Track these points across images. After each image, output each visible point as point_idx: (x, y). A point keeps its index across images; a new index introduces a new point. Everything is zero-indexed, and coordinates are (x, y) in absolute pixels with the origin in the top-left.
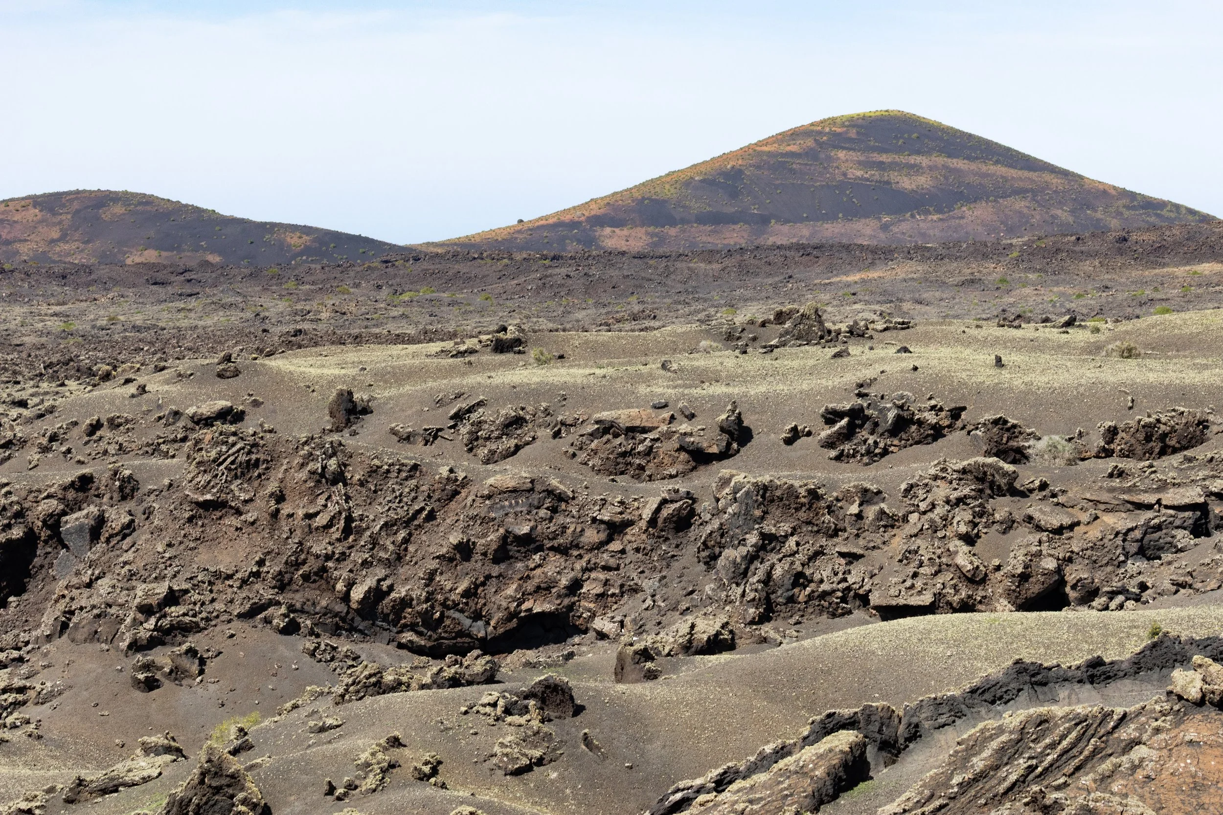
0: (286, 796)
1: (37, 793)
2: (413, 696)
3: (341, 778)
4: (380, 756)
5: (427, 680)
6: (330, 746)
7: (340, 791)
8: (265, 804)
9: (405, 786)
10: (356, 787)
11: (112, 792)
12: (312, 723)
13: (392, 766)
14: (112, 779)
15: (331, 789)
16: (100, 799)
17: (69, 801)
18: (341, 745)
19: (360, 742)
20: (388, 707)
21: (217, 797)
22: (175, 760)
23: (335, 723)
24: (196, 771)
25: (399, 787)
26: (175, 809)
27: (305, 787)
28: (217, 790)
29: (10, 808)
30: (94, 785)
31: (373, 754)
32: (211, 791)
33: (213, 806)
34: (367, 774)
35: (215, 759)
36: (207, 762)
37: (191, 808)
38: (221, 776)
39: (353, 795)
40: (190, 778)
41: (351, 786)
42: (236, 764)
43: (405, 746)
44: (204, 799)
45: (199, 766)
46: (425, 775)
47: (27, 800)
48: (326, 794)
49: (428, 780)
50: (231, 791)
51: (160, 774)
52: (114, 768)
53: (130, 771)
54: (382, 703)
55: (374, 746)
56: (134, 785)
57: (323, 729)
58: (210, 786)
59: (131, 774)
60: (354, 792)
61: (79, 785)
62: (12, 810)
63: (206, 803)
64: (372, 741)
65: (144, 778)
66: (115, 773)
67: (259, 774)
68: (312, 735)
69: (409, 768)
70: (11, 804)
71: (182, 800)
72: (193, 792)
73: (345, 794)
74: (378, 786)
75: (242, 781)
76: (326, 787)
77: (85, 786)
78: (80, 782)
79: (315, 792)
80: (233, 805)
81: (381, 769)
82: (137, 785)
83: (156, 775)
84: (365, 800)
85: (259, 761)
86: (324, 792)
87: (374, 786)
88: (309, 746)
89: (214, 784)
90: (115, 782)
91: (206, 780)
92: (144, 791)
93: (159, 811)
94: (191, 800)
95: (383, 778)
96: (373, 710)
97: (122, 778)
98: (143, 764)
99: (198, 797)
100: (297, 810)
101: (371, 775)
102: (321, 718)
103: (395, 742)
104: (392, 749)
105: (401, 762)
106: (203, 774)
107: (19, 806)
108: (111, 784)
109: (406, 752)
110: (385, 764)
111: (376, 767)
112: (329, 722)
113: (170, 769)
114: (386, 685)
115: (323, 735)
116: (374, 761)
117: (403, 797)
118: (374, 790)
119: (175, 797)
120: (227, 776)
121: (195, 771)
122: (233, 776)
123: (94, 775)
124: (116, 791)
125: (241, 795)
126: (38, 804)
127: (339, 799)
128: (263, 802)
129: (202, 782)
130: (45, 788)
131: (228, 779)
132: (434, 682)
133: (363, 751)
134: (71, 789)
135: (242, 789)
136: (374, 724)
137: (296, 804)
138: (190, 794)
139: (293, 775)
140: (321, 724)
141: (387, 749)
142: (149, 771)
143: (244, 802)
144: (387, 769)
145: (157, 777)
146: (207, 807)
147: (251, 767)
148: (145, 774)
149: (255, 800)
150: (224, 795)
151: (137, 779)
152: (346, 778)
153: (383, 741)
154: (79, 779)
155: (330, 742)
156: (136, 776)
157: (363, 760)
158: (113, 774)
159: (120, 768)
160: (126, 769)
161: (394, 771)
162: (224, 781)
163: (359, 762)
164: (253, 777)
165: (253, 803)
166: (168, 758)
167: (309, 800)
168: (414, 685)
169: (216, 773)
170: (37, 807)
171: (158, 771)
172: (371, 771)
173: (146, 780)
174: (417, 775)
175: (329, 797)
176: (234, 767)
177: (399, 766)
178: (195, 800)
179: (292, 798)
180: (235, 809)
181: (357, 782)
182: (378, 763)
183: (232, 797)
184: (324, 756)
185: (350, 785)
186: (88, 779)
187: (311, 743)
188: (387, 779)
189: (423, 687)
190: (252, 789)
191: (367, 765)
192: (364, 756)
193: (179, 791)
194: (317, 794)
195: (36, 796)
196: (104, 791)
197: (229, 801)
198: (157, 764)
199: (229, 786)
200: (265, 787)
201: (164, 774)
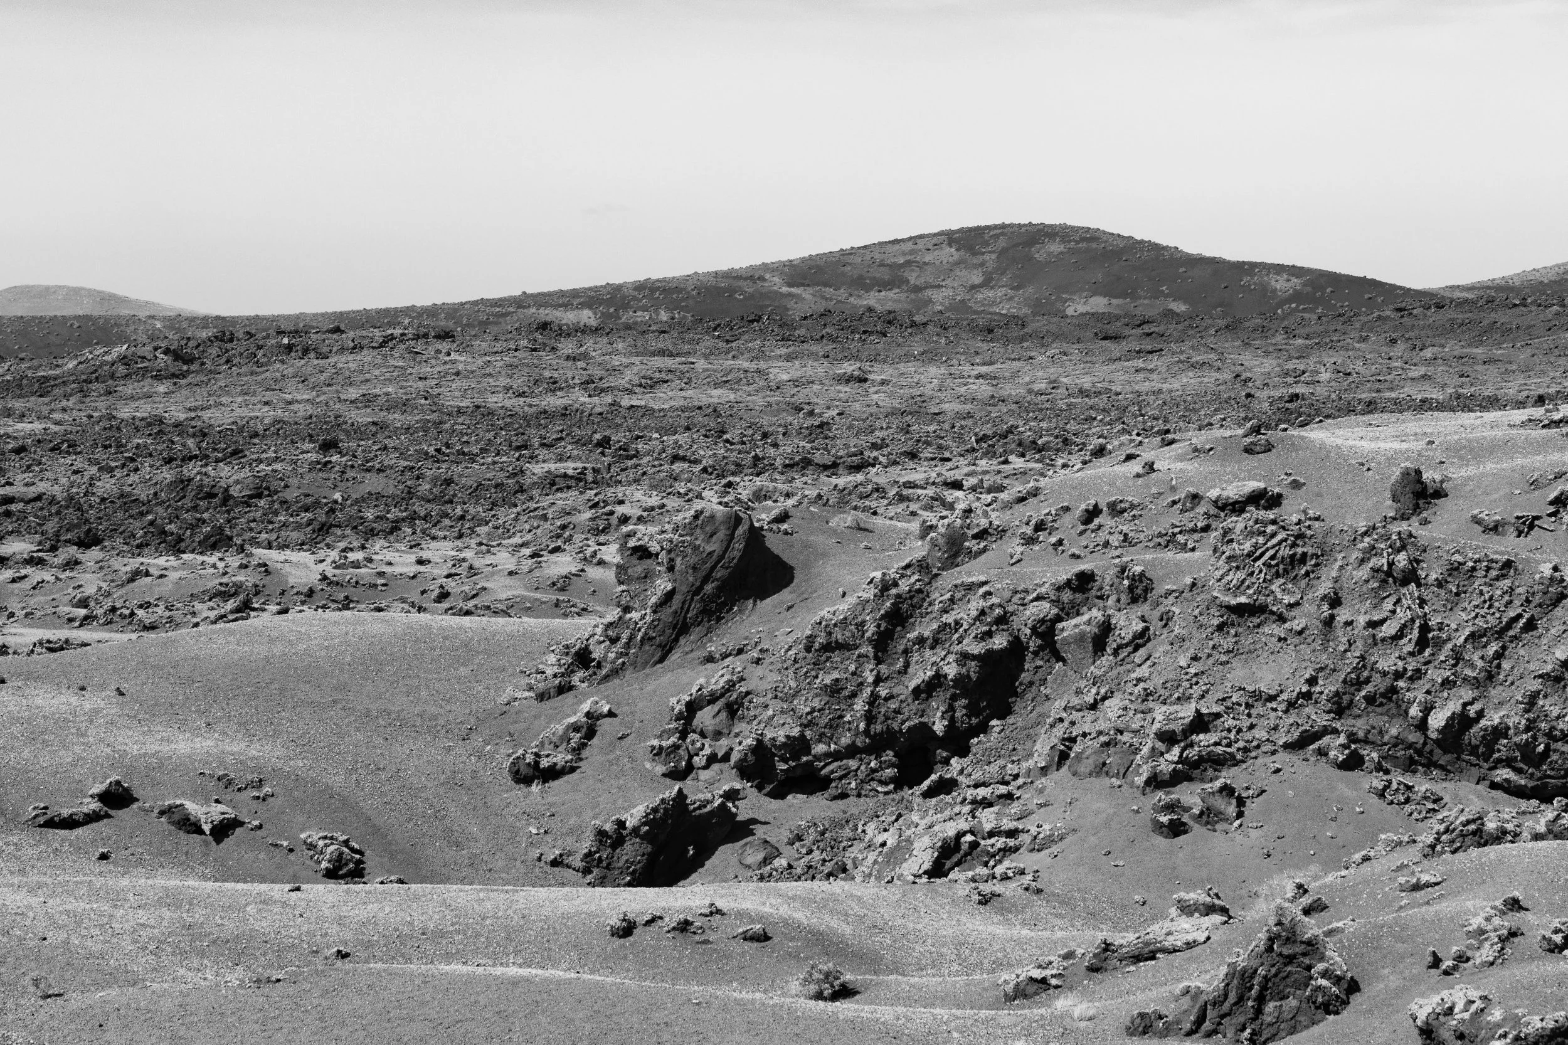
0: (1377, 969)
1: (1053, 959)
2: (1533, 848)
3: (1448, 948)
4: (1497, 921)
5: (1542, 828)
6: (1430, 909)
7: (1447, 963)
8: (1352, 978)
9: (1532, 958)
10: (1468, 959)
11: (1147, 959)
12: (1402, 880)
13: (1513, 934)
14: (1147, 944)
15: (1436, 962)
16: (1132, 968)
17: (1093, 969)
18: (1445, 907)
19: (1469, 904)
20: (1500, 861)
21: (1289, 968)
22: (1226, 922)
23: (1433, 880)
24: (1263, 936)
25: (1523, 960)
26: (1235, 981)
27: (1402, 958)
28: (1290, 959)
29: (1018, 976)
30: (1124, 950)
31: (1488, 919)
32: (1282, 960)
33: (1284, 978)
34: (1481, 943)
35: (1286, 921)
36: (1276, 925)
37: (1256, 981)
38: (1295, 942)
39: (1465, 969)
40: (1254, 944)
41: (1462, 958)
42: (1312, 927)
43: (1527, 910)
44: (1273, 970)
45: (1265, 929)
46: (1556, 945)
47: (1040, 967)
48: (1430, 967)
49: (1560, 952)
50: (1307, 961)
51: (1208, 938)
52: (1149, 930)
53: (1169, 934)
54: (1492, 856)
55: (1488, 909)
56: (1175, 951)
57: (1417, 887)
58: (1280, 954)
59: (1170, 938)
60: (1465, 965)
61: (1106, 950)
62: (1021, 978)
63: (1276, 975)
64: (1485, 903)
65: (1188, 944)
66: (1151, 936)
67: (1341, 941)
68: (1403, 894)
69: (1535, 937)
70: (1019, 972)
71: (1244, 971)
72: (1259, 961)
73: (1455, 968)
74: (1496, 958)
75: (1322, 949)
76: (1430, 959)
77: (1114, 952)
78: (1107, 947)
79: (1414, 964)
80: (1311, 978)
81: (1500, 937)
82: (1179, 951)
83: (1203, 939)
84: (1481, 975)
85: (1340, 924)
86: (1427, 964)
87: (1491, 959)
88: (1401, 907)
89: (1286, 952)
90: (1152, 947)
91: (1275, 947)
92: (1189, 959)
93: (1216, 983)
94: (1256, 971)
95: (1503, 949)
96: (1481, 865)
97: (1160, 942)
98: (1186, 926)
99: (1266, 967)
100: (1392, 985)
101: (1487, 945)
102: (1413, 873)
103: (1514, 905)
104: (1511, 914)
105: (1524, 929)
106: (1271, 940)
107: (1030, 974)
108: (1146, 950)
109: (1529, 916)
110: (1505, 932)
111: (1492, 934)
112: (1425, 878)
113: (1220, 932)
114: (1491, 834)
115: (1418, 895)
116: (1489, 928)
117: (1530, 972)
118: (1492, 964)
119: (1235, 967)
120: (1302, 942)
121: (1260, 935)
122: (1309, 943)
123: (1126, 939)
124: (1153, 958)
125: (1321, 966)
126: (1054, 972)
127: (1446, 973)
128: (1349, 975)
129: (1269, 949)
130: (1062, 952)
131: (1303, 946)
132: (1550, 831)
133: (1475, 915)
134: (1095, 955)
135: (1322, 958)
136: (1484, 882)
137: (1391, 977)
138: (1254, 963)
139: (1385, 943)
140: (1414, 880)
141: (1504, 913)
142: (1195, 934)
143: (1325, 974)
144: (1507, 938)
145: (1205, 942)
146: (1277, 980)
147: (1329, 933)
148: (1190, 938)
149: (1339, 973)
150: (1299, 966)
151: (1179, 943)
152: (1455, 949)
153: (1499, 903)
154: (1105, 943)
155: (1428, 903)
156: (1178, 940)
157: (1475, 927)
158: (1147, 937)
159: (1156, 931)
160: (1164, 932)
161: (1516, 940)
162: (1298, 949)
163: (1470, 928)
164: (1335, 944)
165: (1337, 976)
166: (1217, 918)
167: (1407, 973)
168: (1526, 835)
169: (1288, 939)
170: (1053, 976)
171: (1206, 934)
172: (1486, 939)
173: (1190, 945)
174: (1545, 945)
175: (1433, 971)
176: (1311, 931)
177: (1522, 934)
178: (1261, 971)
179: (1386, 971)
180: (1313, 983)
181: (1469, 953)
182: (1496, 930)
183: (1309, 968)
184: (1424, 920)
185: (1460, 957)
186: (1116, 943)
187: (1403, 903)
188: (1508, 950)
189: (1537, 837)
190: (1335, 958)
191: (1482, 932)
192: (1477, 922)
193: (1241, 958)
194: (1418, 968)
195: (1050, 963)
196: (1137, 958)
197: (1306, 973)
198: (1204, 927)
199: (1304, 954)
200: (1350, 957)
201: (1214, 938)
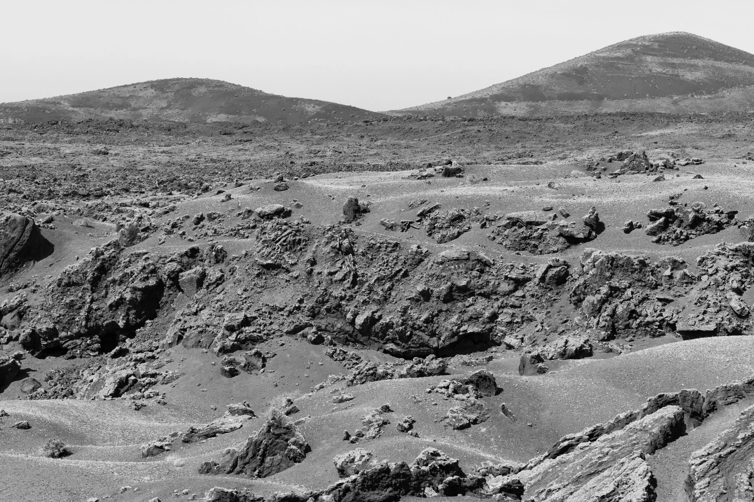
0: (320, 440)
1: (166, 437)
2: (397, 382)
3: (354, 430)
4: (377, 417)
5: (404, 372)
6: (347, 411)
7: (353, 437)
8: (307, 445)
9: (393, 435)
10: (363, 435)
11: (212, 436)
12: (335, 397)
13: (385, 423)
14: (212, 429)
15: (348, 437)
16: (204, 441)
17: (186, 442)
18: (354, 410)
19: (365, 409)
20: (381, 388)
21: (278, 440)
22: (250, 418)
23: (349, 397)
24: (265, 425)
25: (389, 436)
26: (252, 447)
27: (332, 435)
28: (278, 436)
29: (149, 445)
30: (201, 432)
31: (373, 416)
32: (274, 436)
33: (275, 445)
34: (369, 427)
35: (277, 418)
36: (272, 419)
37: (262, 446)
38: (281, 428)
39: (361, 440)
40: (261, 429)
41: (360, 435)
42: (290, 421)
43: (392, 411)
44: (270, 441)
45: (267, 421)
46: (405, 429)
47: (160, 440)
48: (345, 439)
49: (407, 432)
50: (286, 437)
51: (242, 426)
52: (213, 422)
53: (223, 424)
54: (378, 386)
55: (374, 411)
56: (225, 432)
57: (341, 401)
58: (274, 434)
59: (223, 426)
60: (361, 438)
61: (192, 432)
62: (151, 446)
63: (271, 444)
64: (373, 408)
65: (231, 429)
66: (214, 425)
67: (303, 427)
68: (335, 404)
69: (395, 424)
70: (150, 443)
71: (256, 442)
72: (263, 437)
73: (356, 440)
74: (376, 435)
75: (293, 431)
76: (345, 435)
77: (196, 433)
78: (193, 431)
79: (337, 438)
80: (288, 445)
81: (378, 425)
82: (227, 432)
83: (239, 427)
84: (369, 443)
85: (303, 419)
86: (343, 438)
87: (374, 435)
88: (333, 411)
89: (276, 432)
90: (214, 431)
91: (271, 430)
92: (231, 436)
93: (242, 448)
94: (262, 441)
95: (379, 430)
96: (373, 390)
97: (218, 428)
98: (231, 420)
99: (266, 440)
100: (327, 448)
101: (372, 428)
102: (340, 394)
103: (387, 409)
104: (385, 413)
105: (390, 421)
106: (269, 427)
107: (155, 444)
108: (212, 432)
109: (393, 415)
110: (381, 422)
111: (375, 423)
112: (346, 396)
113: (247, 423)
114: (380, 375)
115: (342, 404)
116: (374, 420)
117: (392, 442)
118: (374, 438)
119: (252, 440)
120: (284, 428)
121: (264, 424)
122: (287, 428)
123: (202, 427)
124: (215, 436)
125: (293, 439)
126: (167, 443)
127: (352, 442)
128: (306, 443)
129: (269, 431)
130: (171, 434)
131: (285, 430)
132: (408, 373)
133: (368, 414)
134: (187, 435)
135: (293, 436)
136: (373, 398)
137: (326, 445)
138: (261, 438)
139: (324, 428)
140: (341, 398)
141: (382, 413)
142: (235, 424)
143: (294, 443)
144: (382, 425)
145: (240, 428)
146: (272, 446)
147: (298, 423)
148: (232, 426)
149: (301, 442)
150: (282, 439)
151: (227, 429)
152: (357, 430)
153: (379, 408)
154: (192, 429)
155: (346, 408)
156: (227, 427)
157: (367, 419)
158: (212, 426)
159: (217, 422)
160: (220, 423)
161: (386, 426)
162: (282, 431)
163: (365, 421)
164: (300, 429)
165: (300, 444)
166: (246, 416)
167: (334, 443)
168: (396, 375)
169: (277, 426)
170: (166, 445)
171: (240, 424)
172: (372, 426)
173: (232, 430)
174: (400, 428)
175: (346, 441)
176: (289, 423)
177: (389, 423)
178: (264, 442)
179: (324, 441)
180: (289, 447)
181: (364, 433)
182: (377, 421)
183: (287, 440)
184: (343, 417)
185: (359, 434)
186: (197, 429)
187: (334, 409)
188: (382, 431)
189: (401, 376)
190: (300, 435)
191: (370, 422)
192: (368, 417)
193: (255, 435)
194: (339, 439)
195: (165, 438)
196: (207, 436)
197: (286, 443)
198: (240, 421)
199: (285, 434)
200: (307, 435)
201: (244, 426)
